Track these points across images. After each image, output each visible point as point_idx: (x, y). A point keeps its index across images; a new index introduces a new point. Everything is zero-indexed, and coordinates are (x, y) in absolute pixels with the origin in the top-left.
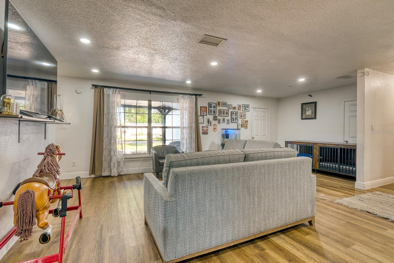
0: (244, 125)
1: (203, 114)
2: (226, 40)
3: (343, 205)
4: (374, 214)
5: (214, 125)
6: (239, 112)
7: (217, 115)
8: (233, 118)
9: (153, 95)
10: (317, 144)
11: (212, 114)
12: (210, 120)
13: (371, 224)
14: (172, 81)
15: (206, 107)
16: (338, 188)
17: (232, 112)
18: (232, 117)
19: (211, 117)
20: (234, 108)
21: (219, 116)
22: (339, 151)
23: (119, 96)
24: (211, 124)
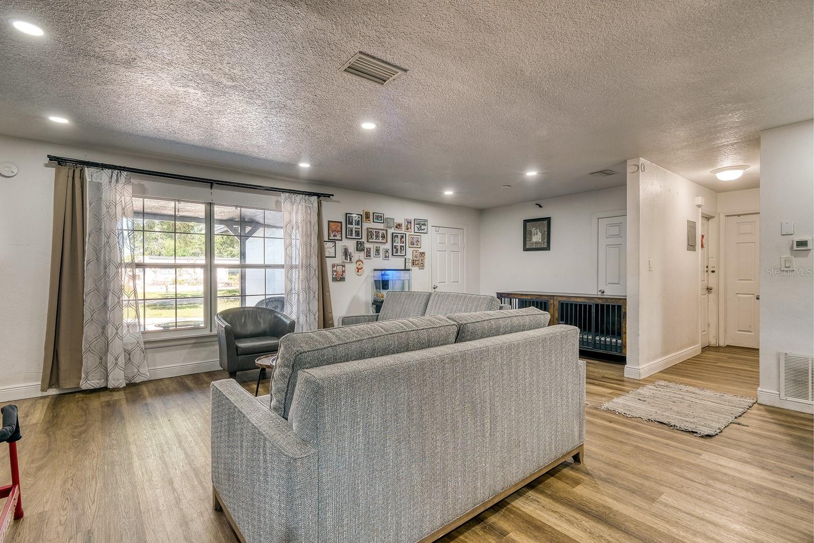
0: (417, 262)
1: (333, 238)
2: (406, 71)
3: (617, 413)
4: (671, 426)
5: (358, 261)
6: (408, 234)
7: (364, 239)
8: (396, 247)
9: (218, 192)
10: (555, 297)
11: (354, 237)
12: (349, 251)
13: (673, 447)
14: (266, 160)
15: (341, 223)
16: (598, 380)
17: (394, 234)
18: (394, 244)
19: (351, 245)
20: (399, 226)
21: (368, 241)
22: (593, 310)
23: (129, 189)
24: (351, 259)
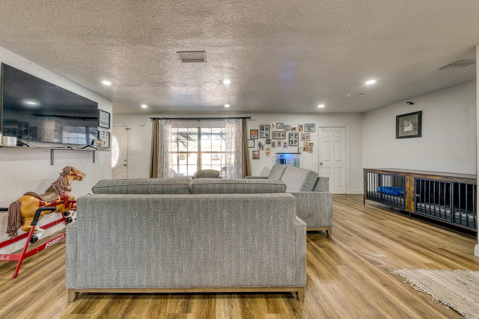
0: (307, 149)
1: (253, 138)
5: (267, 149)
6: (300, 133)
8: (291, 141)
9: (202, 123)
10: (411, 175)
11: (265, 137)
12: (262, 144)
15: (257, 130)
17: (291, 134)
18: (290, 139)
20: (294, 129)
21: (273, 138)
22: (452, 188)
23: (170, 125)
24: (263, 148)
